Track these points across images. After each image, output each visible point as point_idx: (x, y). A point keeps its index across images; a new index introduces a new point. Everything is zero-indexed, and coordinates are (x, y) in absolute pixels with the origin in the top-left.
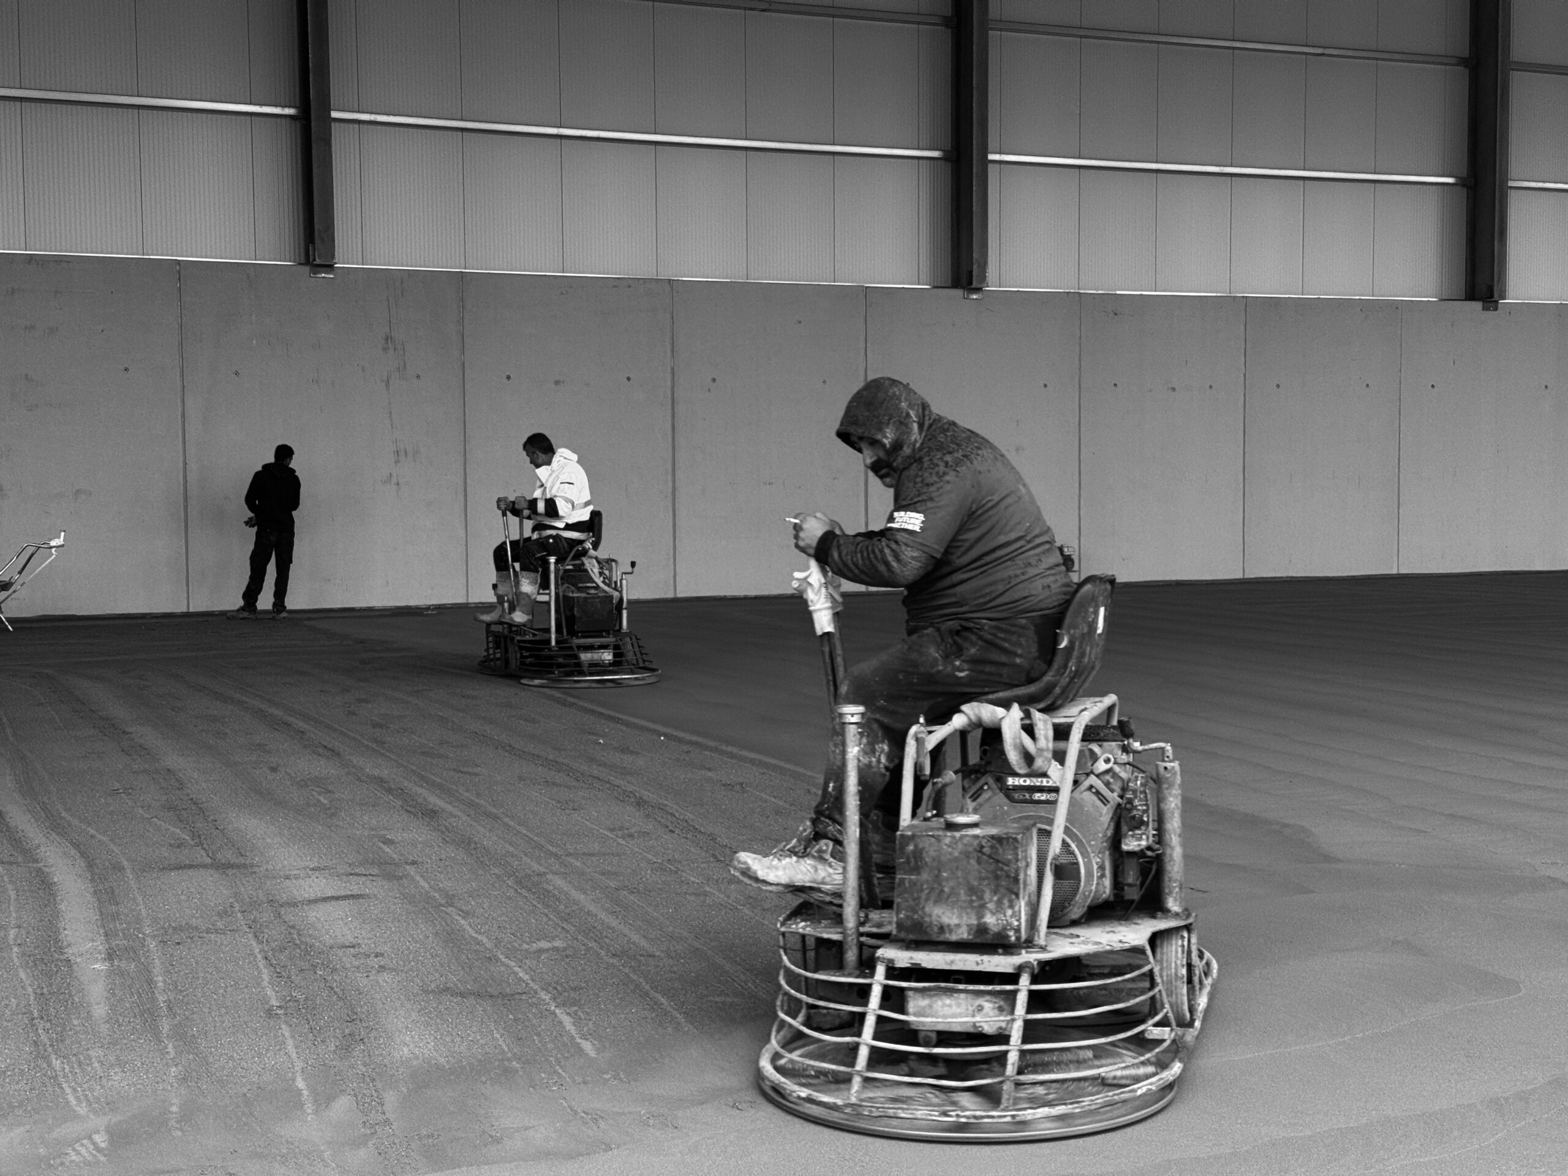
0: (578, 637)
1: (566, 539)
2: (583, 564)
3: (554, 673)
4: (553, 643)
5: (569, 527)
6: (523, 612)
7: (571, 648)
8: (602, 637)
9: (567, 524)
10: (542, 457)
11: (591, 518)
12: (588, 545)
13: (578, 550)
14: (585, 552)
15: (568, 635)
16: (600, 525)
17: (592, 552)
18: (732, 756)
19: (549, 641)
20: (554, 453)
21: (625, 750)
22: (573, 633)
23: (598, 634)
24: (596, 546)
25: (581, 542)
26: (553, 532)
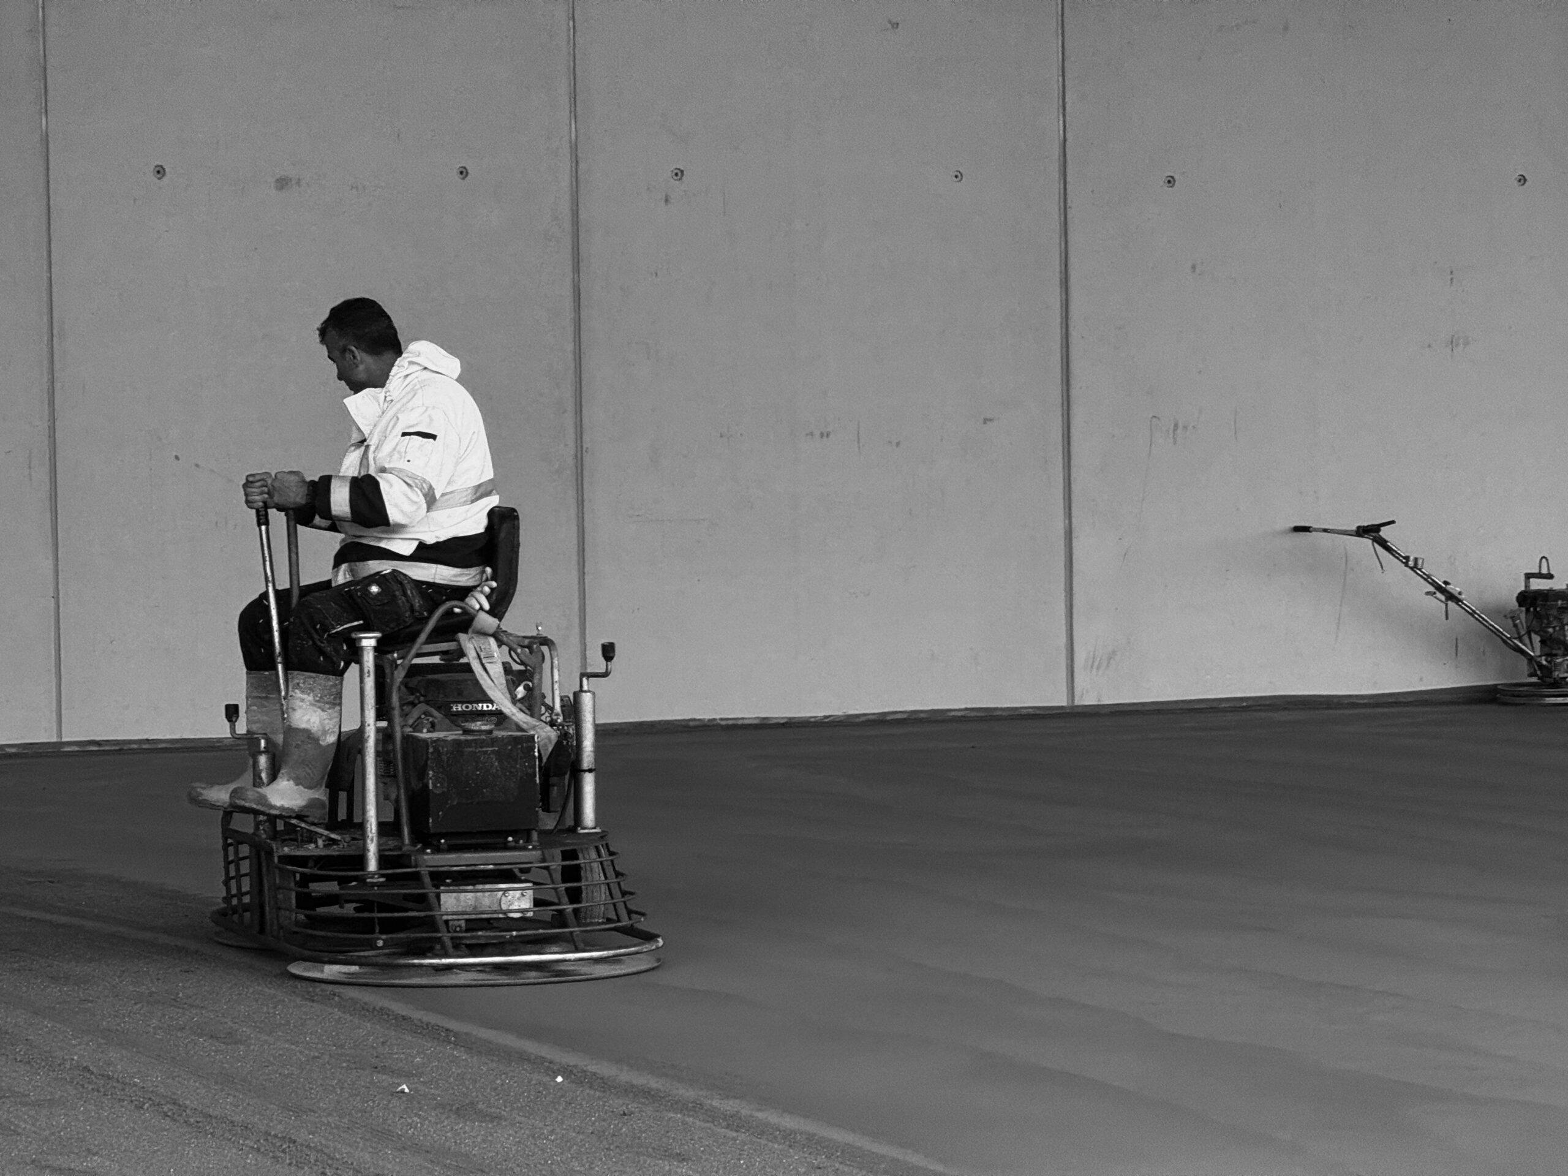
0: (437, 850)
1: (419, 584)
2: (461, 653)
3: (374, 947)
4: (372, 865)
5: (425, 553)
6: (298, 782)
7: (416, 877)
8: (505, 847)
9: (422, 546)
10: (365, 362)
11: (489, 528)
12: (479, 601)
13: (449, 613)
14: (465, 622)
15: (413, 843)
16: (515, 547)
17: (486, 621)
18: (735, 1122)
19: (360, 860)
20: (398, 352)
21: (463, 1110)
22: (424, 838)
23: (492, 840)
24: (499, 604)
25: (462, 593)
26: (385, 567)
